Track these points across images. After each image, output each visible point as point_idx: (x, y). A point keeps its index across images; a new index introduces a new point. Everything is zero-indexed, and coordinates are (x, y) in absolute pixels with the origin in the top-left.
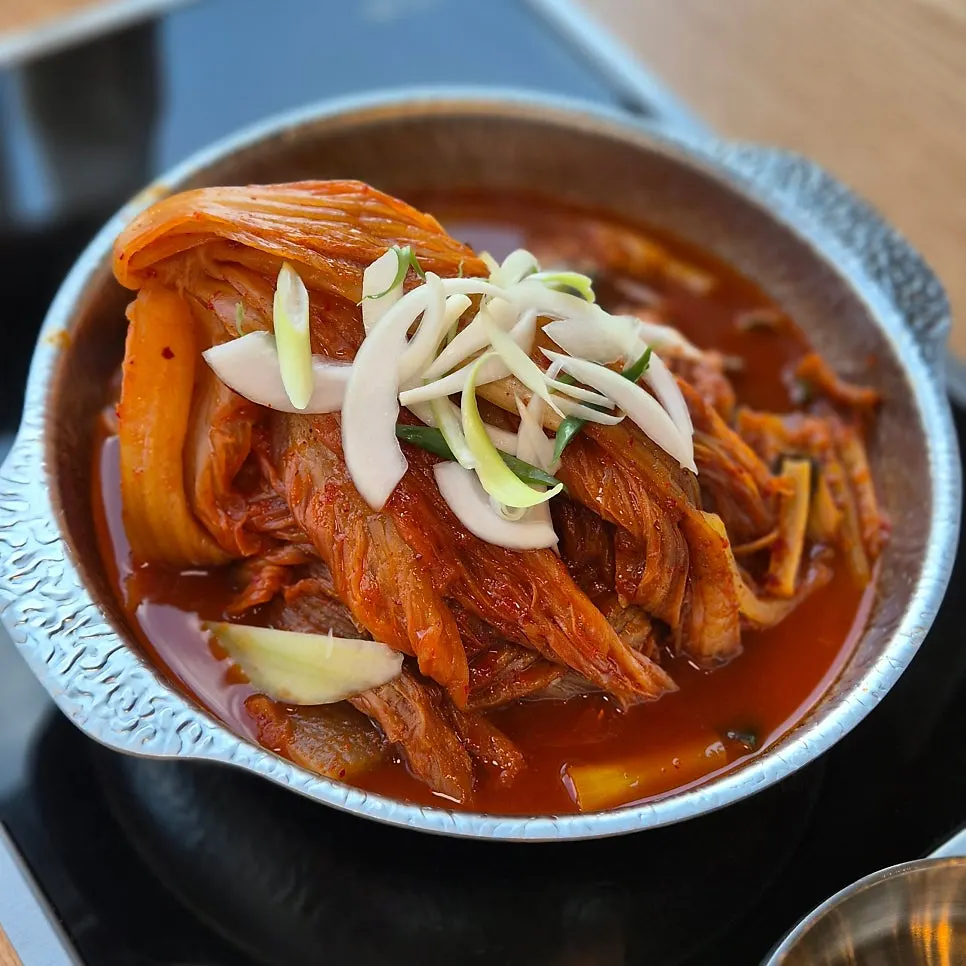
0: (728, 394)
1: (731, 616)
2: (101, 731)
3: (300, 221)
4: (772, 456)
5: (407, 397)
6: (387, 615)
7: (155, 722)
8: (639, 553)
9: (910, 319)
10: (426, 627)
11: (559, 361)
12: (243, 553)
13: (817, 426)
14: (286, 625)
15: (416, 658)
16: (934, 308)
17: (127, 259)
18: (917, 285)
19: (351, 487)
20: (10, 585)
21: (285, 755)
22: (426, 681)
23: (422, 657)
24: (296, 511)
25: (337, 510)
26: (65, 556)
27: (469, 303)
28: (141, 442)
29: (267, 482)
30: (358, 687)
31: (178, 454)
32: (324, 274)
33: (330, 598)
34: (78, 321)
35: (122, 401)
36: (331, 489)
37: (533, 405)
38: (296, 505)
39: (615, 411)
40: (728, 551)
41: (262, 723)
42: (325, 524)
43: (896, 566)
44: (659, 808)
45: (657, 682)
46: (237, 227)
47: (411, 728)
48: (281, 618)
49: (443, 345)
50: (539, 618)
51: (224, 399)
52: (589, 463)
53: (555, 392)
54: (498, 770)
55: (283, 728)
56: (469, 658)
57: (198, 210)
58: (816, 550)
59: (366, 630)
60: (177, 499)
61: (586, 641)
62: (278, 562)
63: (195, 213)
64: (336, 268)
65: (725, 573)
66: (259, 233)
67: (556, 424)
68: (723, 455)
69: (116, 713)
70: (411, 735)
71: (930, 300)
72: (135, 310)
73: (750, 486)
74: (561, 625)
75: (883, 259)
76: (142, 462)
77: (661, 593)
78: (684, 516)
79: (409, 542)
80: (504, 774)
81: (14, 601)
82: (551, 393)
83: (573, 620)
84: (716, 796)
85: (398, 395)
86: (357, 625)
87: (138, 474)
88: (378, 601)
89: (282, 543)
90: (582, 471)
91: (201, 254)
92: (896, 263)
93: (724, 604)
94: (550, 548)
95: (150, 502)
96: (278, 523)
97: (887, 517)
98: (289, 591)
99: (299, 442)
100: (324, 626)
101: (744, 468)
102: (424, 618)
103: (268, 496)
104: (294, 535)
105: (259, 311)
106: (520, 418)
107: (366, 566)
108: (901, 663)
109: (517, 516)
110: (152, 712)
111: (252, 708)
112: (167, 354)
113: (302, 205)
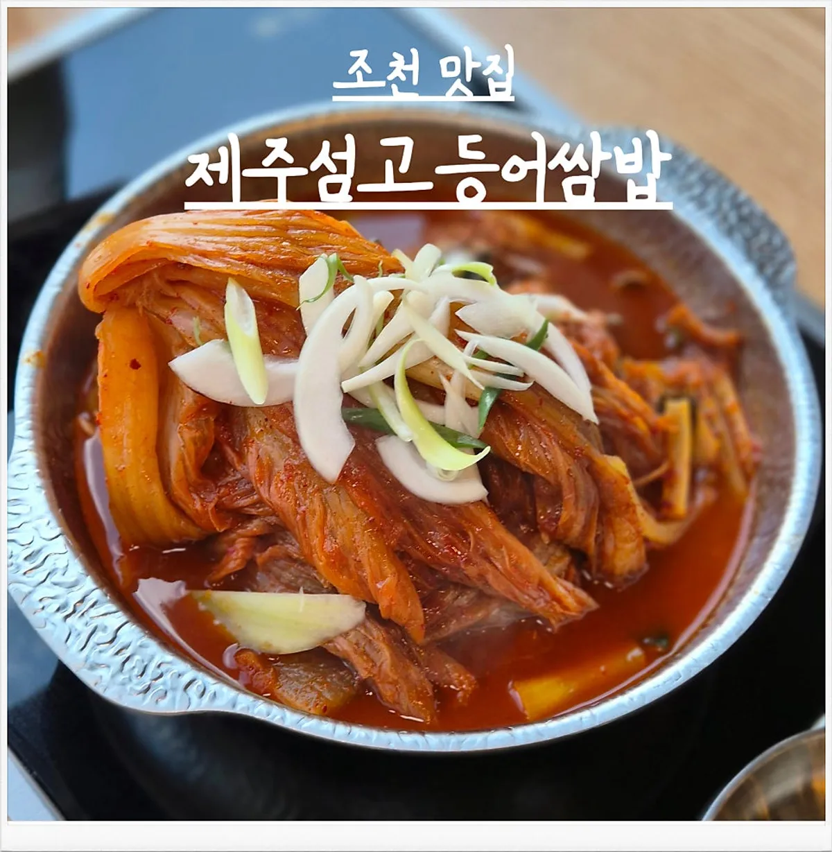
0: (612, 348)
1: (637, 541)
2: (120, 697)
3: (238, 239)
4: (655, 397)
5: (348, 386)
6: (349, 571)
7: (164, 684)
8: (556, 497)
9: (760, 268)
10: (384, 578)
11: (474, 340)
12: (218, 529)
13: (691, 367)
14: (260, 588)
15: (378, 605)
16: (781, 257)
17: (92, 288)
18: (764, 237)
19: (307, 466)
20: (25, 579)
21: (274, 699)
22: (387, 623)
23: (383, 604)
24: (262, 490)
25: (296, 486)
26: (68, 549)
27: (392, 297)
28: (121, 443)
29: (231, 466)
30: (330, 635)
31: (152, 452)
32: (264, 285)
33: (295, 561)
34: (50, 341)
35: (100, 410)
36: (290, 469)
37: (455, 379)
38: (261, 485)
39: (523, 378)
40: (630, 487)
41: (251, 673)
42: (288, 499)
43: (771, 483)
44: (597, 711)
45: (580, 602)
46: (186, 251)
47: (378, 664)
48: (255, 581)
49: (374, 337)
50: (478, 560)
51: (188, 400)
52: (506, 424)
53: (473, 367)
54: (455, 692)
55: (269, 675)
56: (422, 600)
57: (151, 239)
58: (701, 475)
59: (331, 584)
60: (157, 489)
61: (519, 576)
62: (249, 534)
63: (148, 243)
64: (274, 278)
65: (629, 506)
66: (204, 254)
67: (476, 395)
68: (617, 404)
69: (130, 680)
70: (380, 671)
71: (776, 250)
72: (103, 330)
73: (641, 427)
74: (497, 564)
75: (733, 218)
76: (122, 460)
77: (577, 528)
78: (591, 461)
79: (362, 508)
80: (460, 694)
81: (30, 593)
82: (469, 369)
83: (507, 559)
84: (642, 696)
85: (341, 383)
86: (322, 581)
87: (121, 471)
88: (340, 560)
89: (251, 518)
90: (501, 431)
91: (155, 276)
92: (743, 219)
93: (631, 531)
94: (481, 501)
95: (133, 493)
96: (246, 500)
97: (759, 441)
98: (260, 558)
99: (257, 430)
100: (293, 584)
101: (635, 412)
102: (381, 570)
103: (235, 478)
104: (261, 510)
105: (212, 321)
106: (445, 392)
107: (326, 532)
108: (784, 567)
109: (452, 477)
110: (161, 676)
111: (240, 661)
112: (135, 365)
113: (237, 225)
